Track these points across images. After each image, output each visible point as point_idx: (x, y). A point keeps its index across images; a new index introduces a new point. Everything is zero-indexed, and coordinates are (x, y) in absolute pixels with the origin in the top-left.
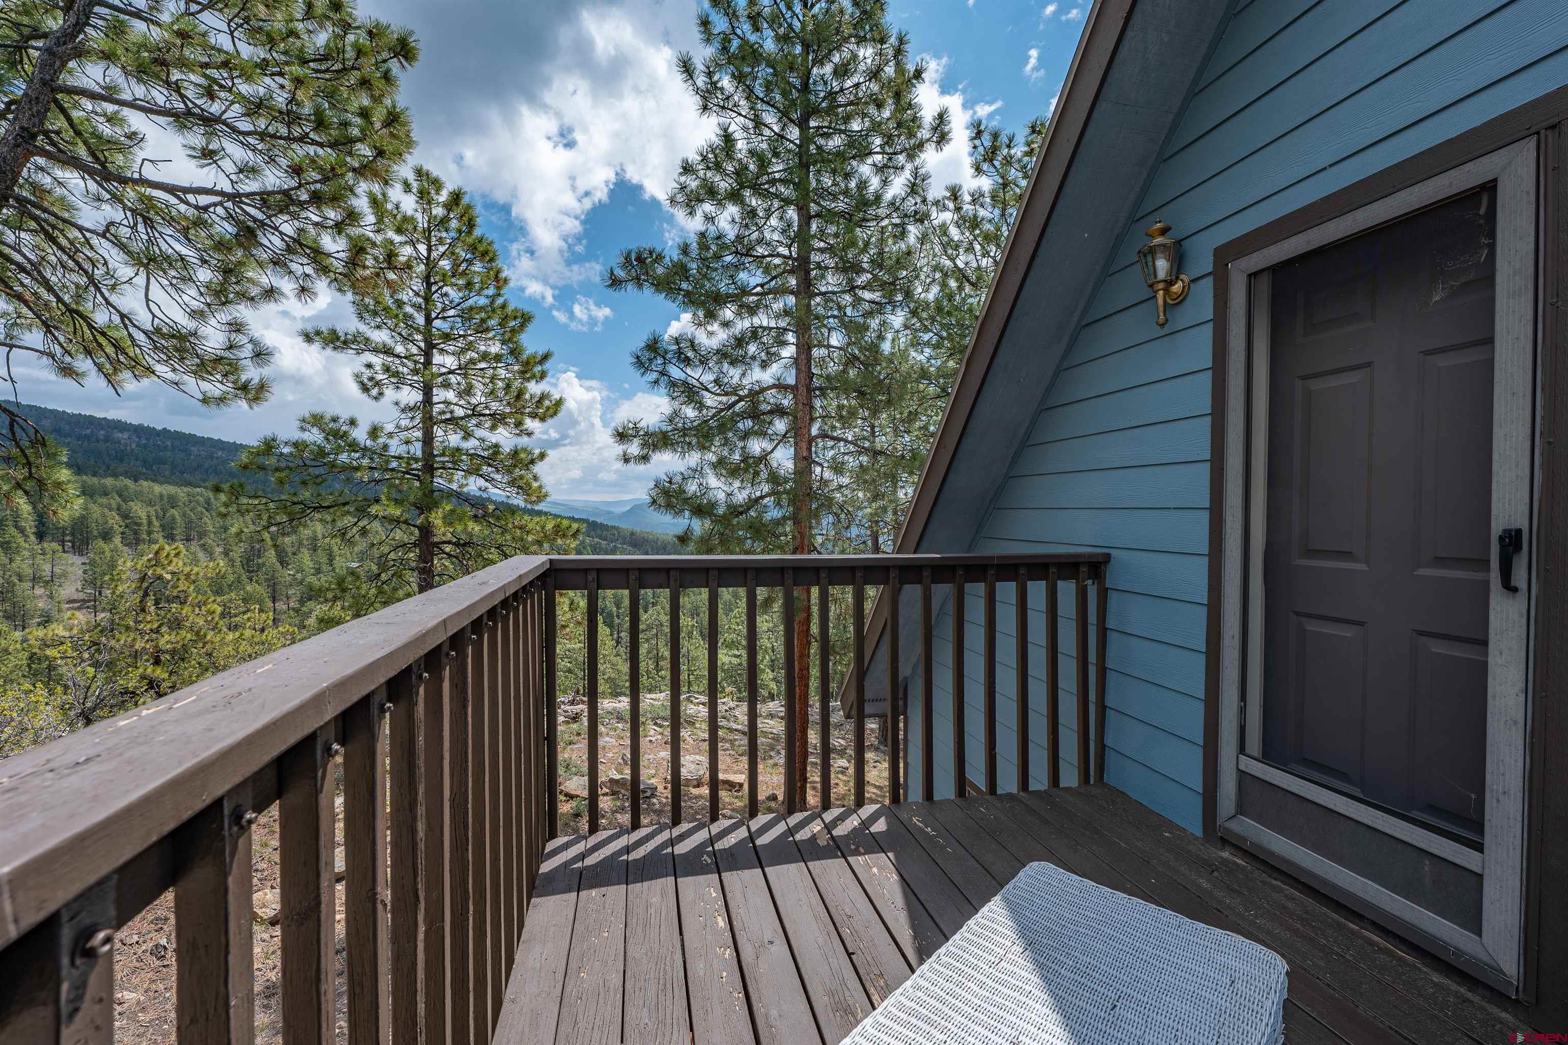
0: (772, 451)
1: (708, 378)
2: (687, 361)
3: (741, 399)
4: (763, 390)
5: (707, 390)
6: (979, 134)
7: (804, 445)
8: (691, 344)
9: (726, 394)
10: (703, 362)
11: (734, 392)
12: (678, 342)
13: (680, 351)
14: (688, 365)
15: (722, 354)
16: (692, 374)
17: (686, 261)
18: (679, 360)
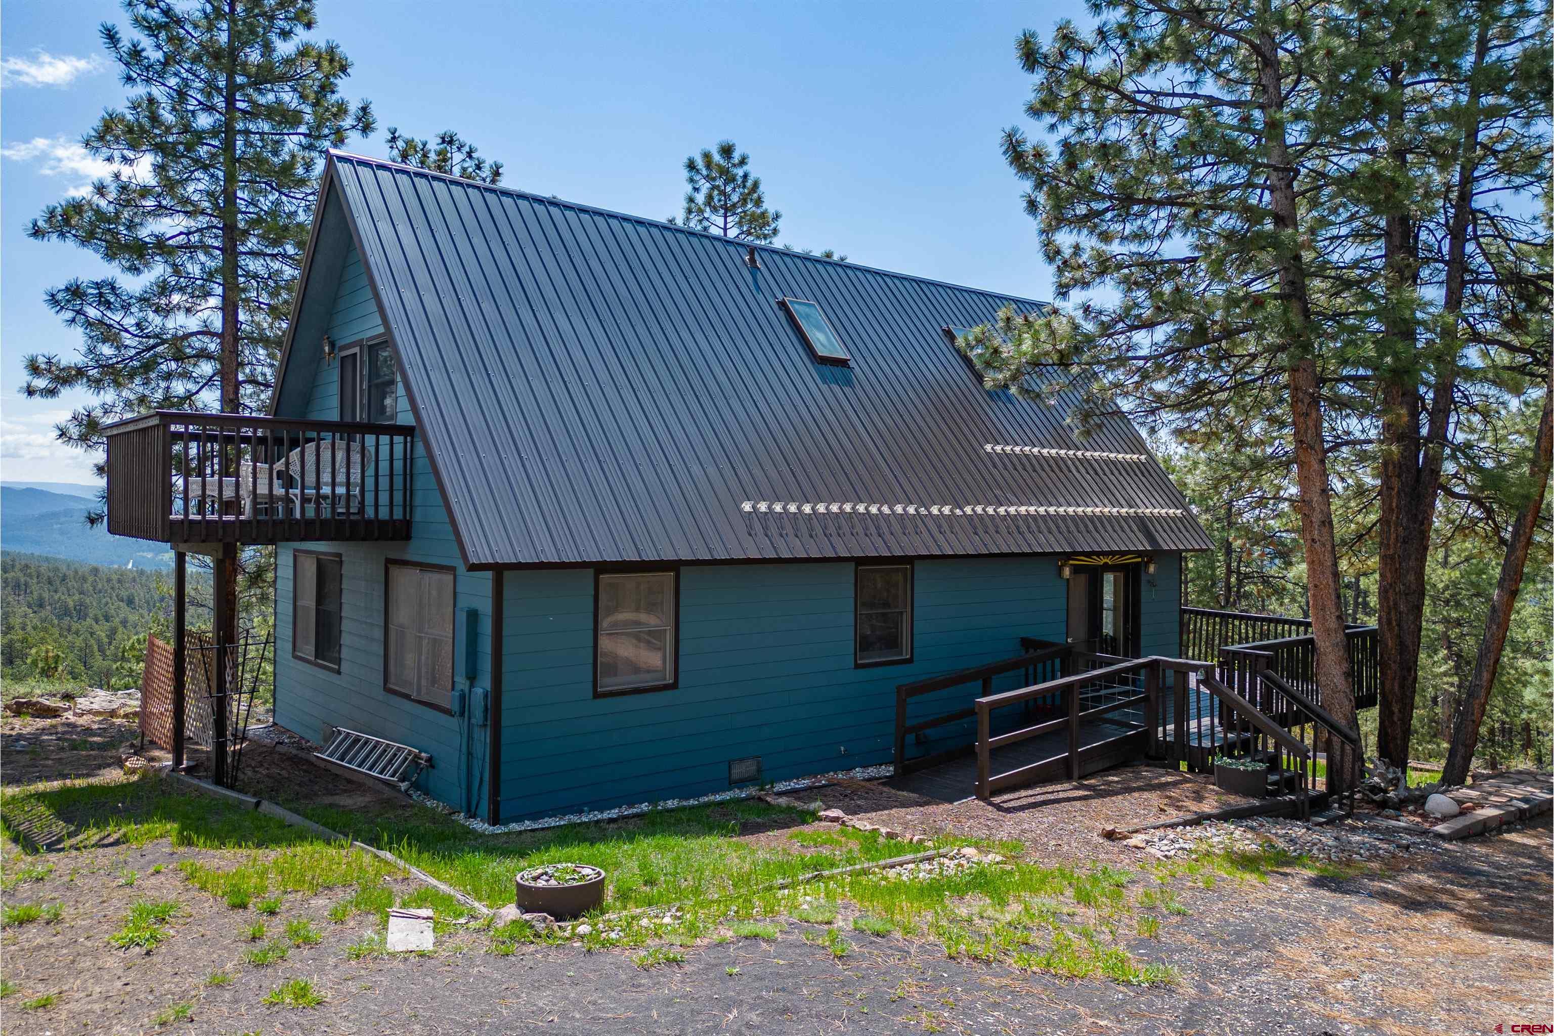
0: (197, 392)
1: (129, 321)
2: (108, 305)
3: (164, 342)
4: (187, 336)
5: (127, 331)
6: (394, 139)
7: (231, 389)
8: (113, 288)
9: (148, 337)
10: (126, 308)
11: (157, 336)
12: (98, 285)
13: (101, 295)
14: (109, 308)
15: (143, 300)
16: (113, 317)
17: (103, 203)
18: (100, 303)
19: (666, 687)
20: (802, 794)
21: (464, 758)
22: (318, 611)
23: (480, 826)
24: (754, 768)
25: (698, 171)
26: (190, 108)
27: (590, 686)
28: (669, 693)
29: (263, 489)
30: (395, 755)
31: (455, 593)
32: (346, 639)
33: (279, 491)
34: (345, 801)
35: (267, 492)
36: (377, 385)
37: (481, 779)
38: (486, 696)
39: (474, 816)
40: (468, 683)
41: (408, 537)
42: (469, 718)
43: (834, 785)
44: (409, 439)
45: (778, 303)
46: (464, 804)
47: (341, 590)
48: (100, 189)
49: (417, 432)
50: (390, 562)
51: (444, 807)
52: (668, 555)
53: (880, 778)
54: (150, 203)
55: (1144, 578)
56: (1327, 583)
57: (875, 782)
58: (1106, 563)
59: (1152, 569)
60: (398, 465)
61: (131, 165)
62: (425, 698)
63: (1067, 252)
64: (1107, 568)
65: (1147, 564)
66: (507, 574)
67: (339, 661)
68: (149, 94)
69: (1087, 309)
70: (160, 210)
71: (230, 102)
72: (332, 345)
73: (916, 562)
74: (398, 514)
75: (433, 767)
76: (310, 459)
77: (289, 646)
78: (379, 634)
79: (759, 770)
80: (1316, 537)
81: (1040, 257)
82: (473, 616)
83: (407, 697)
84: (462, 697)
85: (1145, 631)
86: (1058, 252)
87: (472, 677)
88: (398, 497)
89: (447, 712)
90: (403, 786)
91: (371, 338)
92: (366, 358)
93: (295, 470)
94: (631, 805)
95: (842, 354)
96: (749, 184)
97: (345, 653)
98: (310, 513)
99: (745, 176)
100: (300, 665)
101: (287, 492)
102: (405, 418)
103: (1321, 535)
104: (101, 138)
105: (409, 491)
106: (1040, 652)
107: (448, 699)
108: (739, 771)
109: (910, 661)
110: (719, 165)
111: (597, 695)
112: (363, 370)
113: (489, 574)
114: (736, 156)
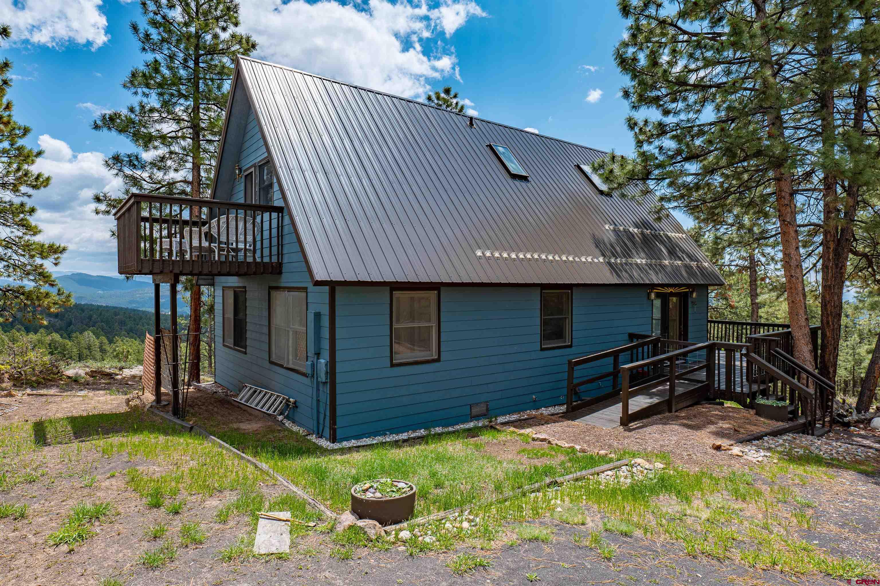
1: (145, 175)
2: (134, 166)
3: (163, 186)
4: (174, 183)
5: (145, 180)
8: (137, 158)
9: (155, 183)
10: (143, 167)
11: (159, 183)
12: (129, 156)
13: (130, 161)
14: (135, 168)
15: (153, 164)
16: (137, 172)
17: (133, 116)
18: (130, 165)
19: (434, 361)
20: (516, 424)
21: (315, 402)
22: (235, 319)
23: (324, 443)
24: (485, 408)
25: (433, 101)
26: (176, 65)
27: (388, 360)
28: (437, 365)
29: (196, 243)
30: (275, 400)
31: (307, 303)
32: (249, 335)
33: (205, 244)
34: (245, 426)
35: (198, 245)
36: (264, 189)
37: (325, 415)
38: (326, 365)
39: (321, 437)
40: (316, 356)
41: (280, 273)
42: (317, 378)
43: (533, 418)
44: (280, 214)
45: (487, 146)
46: (315, 429)
47: (246, 307)
48: (132, 110)
49: (285, 210)
50: (271, 288)
51: (304, 431)
52: (435, 279)
53: (558, 414)
54: (156, 115)
55: (690, 300)
56: (800, 300)
57: (556, 416)
58: (671, 292)
59: (694, 295)
60: (274, 232)
61: (147, 97)
62: (291, 366)
63: (641, 124)
64: (672, 294)
65: (692, 293)
66: (338, 288)
67: (245, 347)
68: (155, 58)
69: (661, 148)
70: (162, 120)
71: (197, 63)
72: (240, 170)
73: (574, 289)
74: (274, 259)
75: (297, 407)
76: (223, 226)
77: (221, 340)
78: (265, 330)
79: (487, 410)
80: (793, 274)
81: (626, 127)
82: (318, 316)
83: (281, 366)
84: (313, 365)
85: (691, 329)
86: (635, 124)
87: (318, 355)
88: (274, 250)
89: (304, 375)
90: (280, 418)
91: (260, 161)
92: (258, 173)
93: (214, 232)
94: (414, 431)
95: (524, 174)
96: (459, 107)
97: (248, 343)
98: (223, 259)
99: (457, 103)
100: (227, 350)
101: (210, 245)
102: (278, 203)
103: (795, 272)
104: (131, 82)
105: (280, 245)
106: (641, 341)
107: (305, 367)
108: (476, 411)
109: (570, 346)
110: (444, 98)
111: (393, 365)
112: (256, 180)
113: (327, 288)
114: (452, 93)
